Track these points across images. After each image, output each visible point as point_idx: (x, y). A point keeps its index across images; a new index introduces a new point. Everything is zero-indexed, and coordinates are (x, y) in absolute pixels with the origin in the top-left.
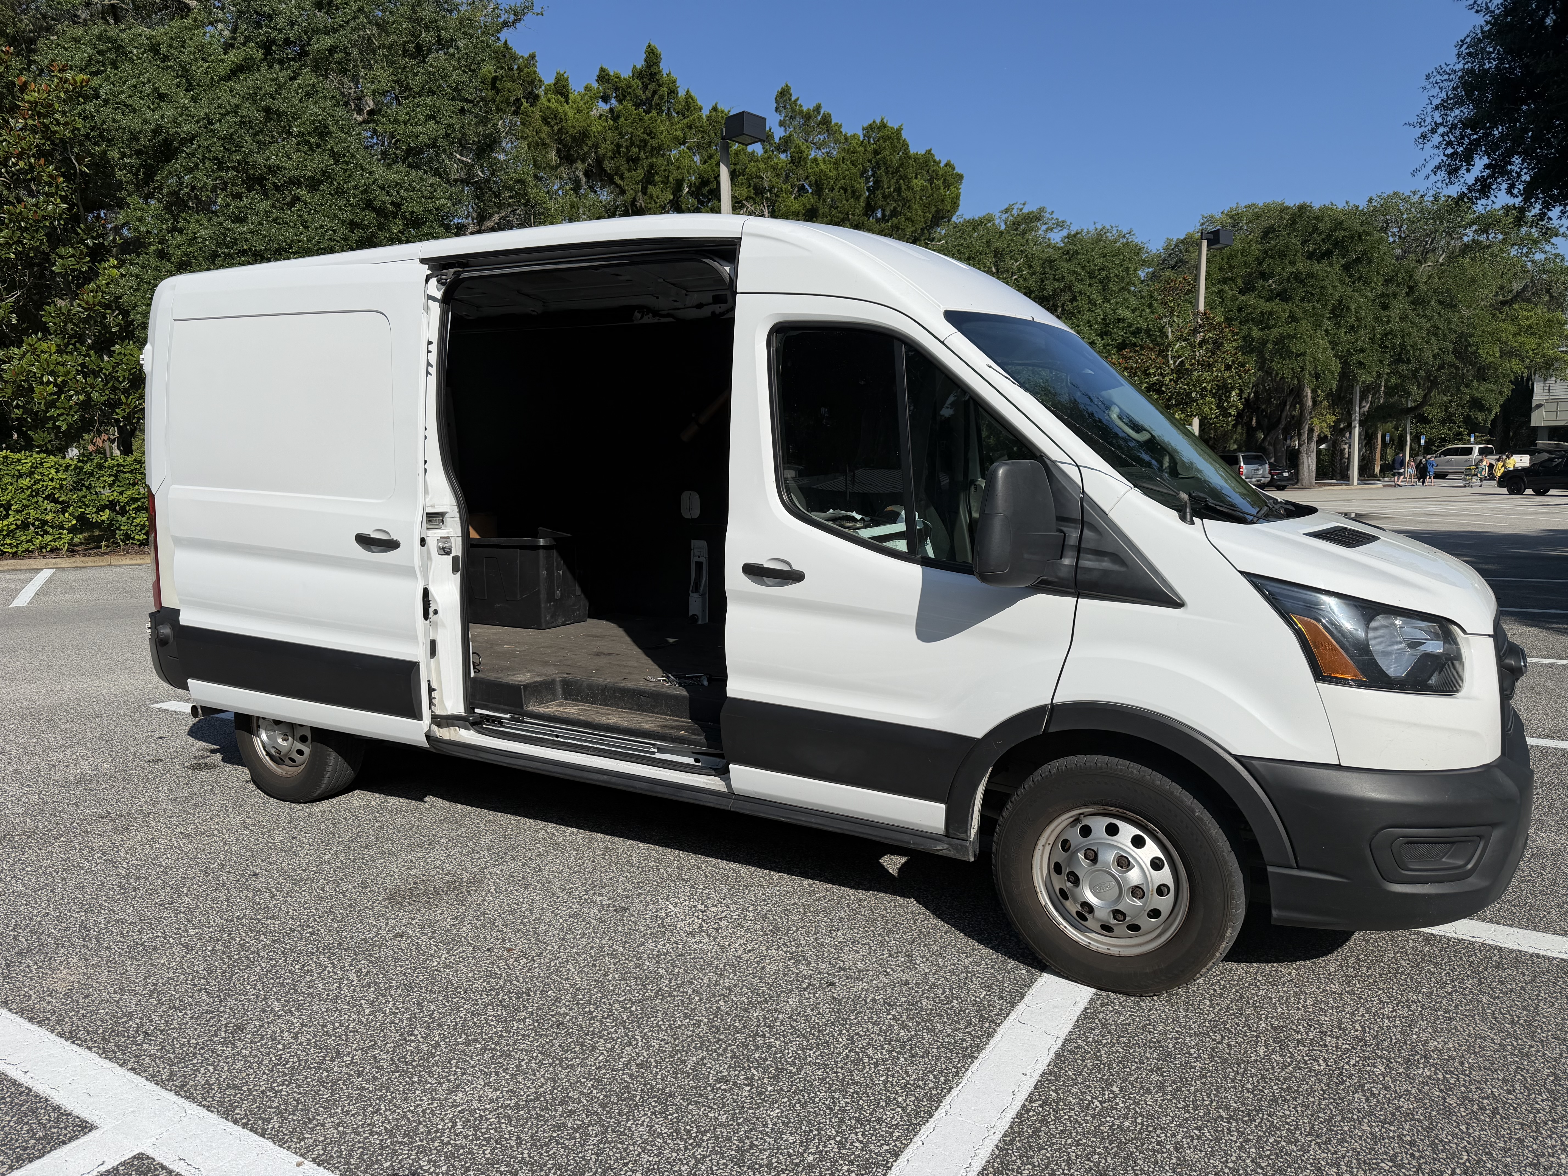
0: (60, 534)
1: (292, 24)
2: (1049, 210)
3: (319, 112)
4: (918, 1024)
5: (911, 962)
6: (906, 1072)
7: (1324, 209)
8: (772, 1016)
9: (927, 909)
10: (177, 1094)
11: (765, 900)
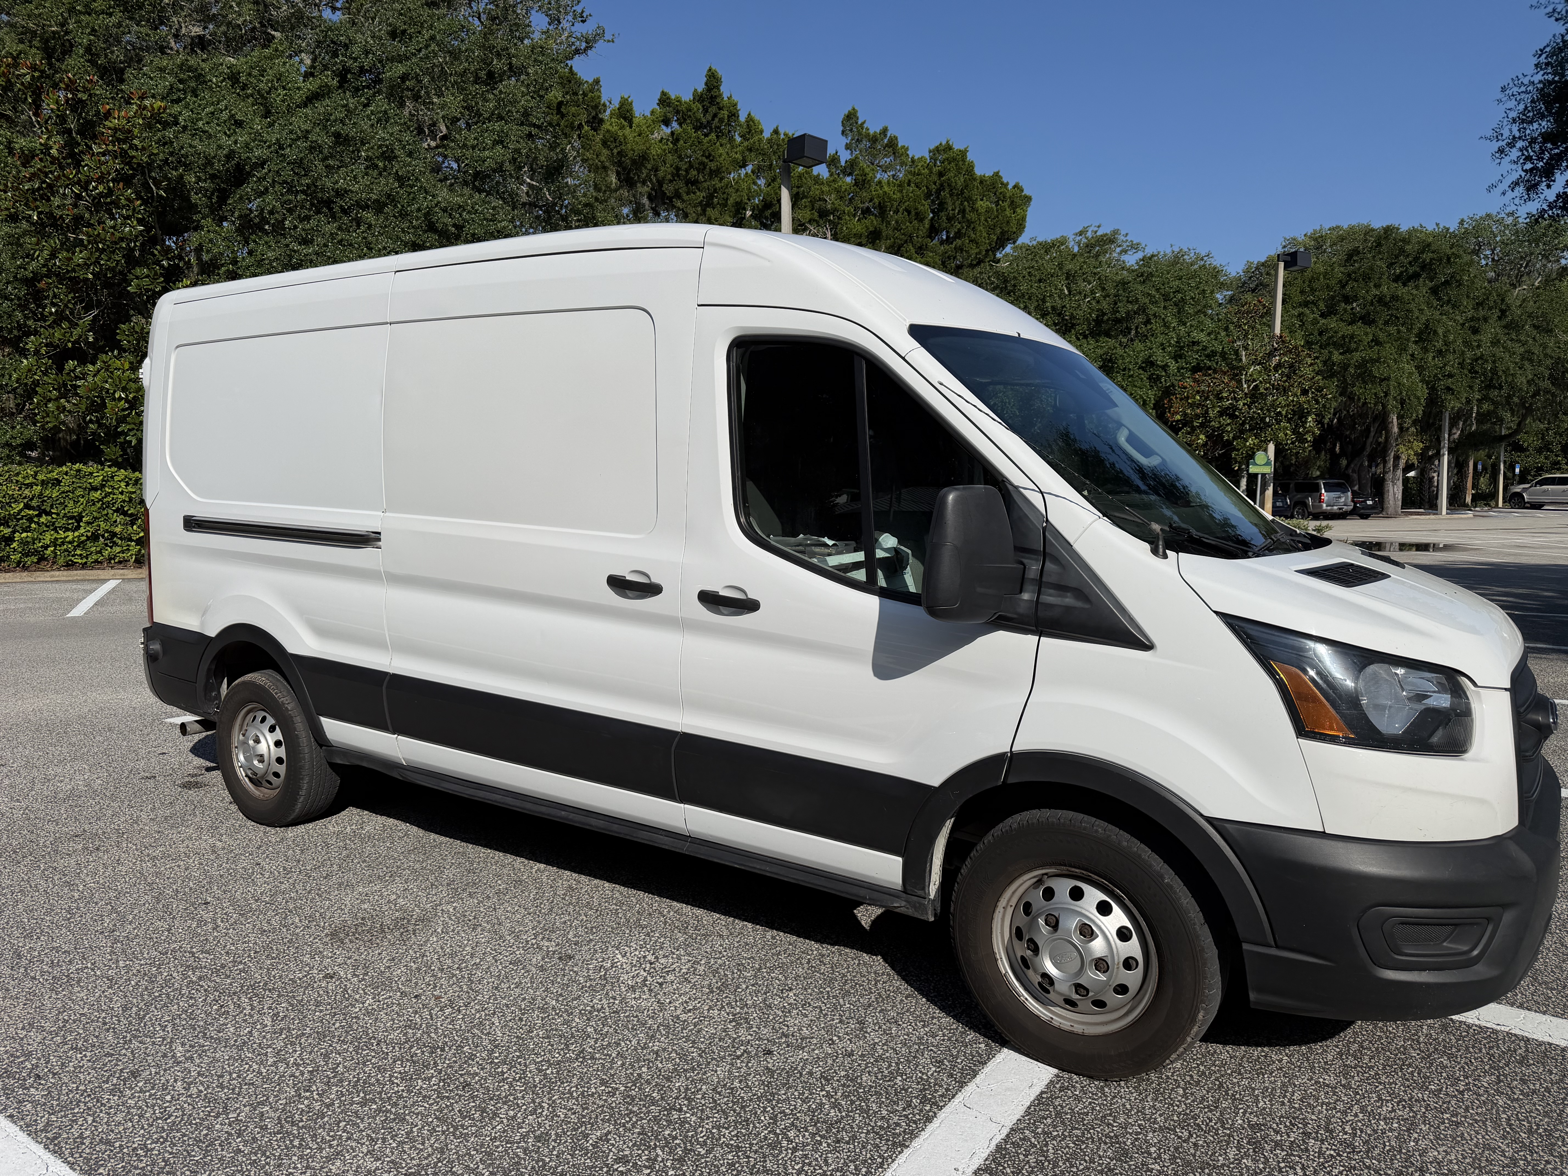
0: (128, 545)
1: (367, 53)
2: (1123, 232)
3: (387, 136)
4: (852, 1102)
5: (861, 1029)
6: (826, 1161)
7: (1412, 232)
8: (696, 1087)
9: (893, 968)
10: (46, 1147)
11: (720, 953)
